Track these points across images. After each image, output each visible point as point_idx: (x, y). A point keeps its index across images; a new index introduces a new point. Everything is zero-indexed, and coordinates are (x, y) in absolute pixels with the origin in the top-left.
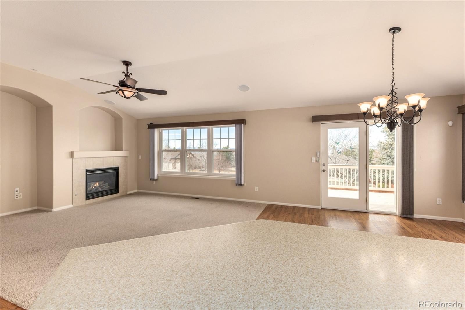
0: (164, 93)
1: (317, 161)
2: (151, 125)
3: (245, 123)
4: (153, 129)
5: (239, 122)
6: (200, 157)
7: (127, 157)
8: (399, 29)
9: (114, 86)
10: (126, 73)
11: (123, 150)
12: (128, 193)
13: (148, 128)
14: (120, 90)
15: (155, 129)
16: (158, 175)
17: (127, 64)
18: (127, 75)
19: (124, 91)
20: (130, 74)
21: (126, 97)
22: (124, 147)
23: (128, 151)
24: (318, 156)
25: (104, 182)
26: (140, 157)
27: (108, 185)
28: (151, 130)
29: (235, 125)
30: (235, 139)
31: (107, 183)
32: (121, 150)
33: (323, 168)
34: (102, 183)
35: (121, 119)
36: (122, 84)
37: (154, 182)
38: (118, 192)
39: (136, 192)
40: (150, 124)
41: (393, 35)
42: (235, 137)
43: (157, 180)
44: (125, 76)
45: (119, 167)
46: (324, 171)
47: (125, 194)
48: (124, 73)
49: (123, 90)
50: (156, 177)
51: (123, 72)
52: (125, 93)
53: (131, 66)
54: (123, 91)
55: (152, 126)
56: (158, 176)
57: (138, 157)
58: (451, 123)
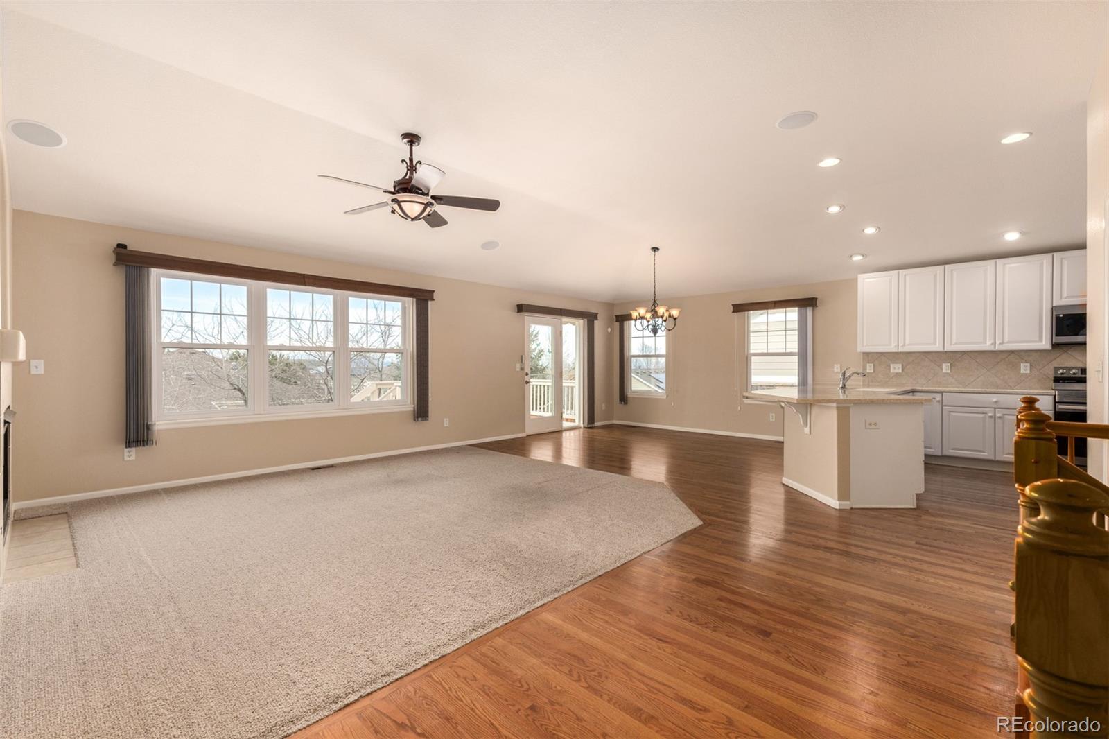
1: (522, 369)
8: (658, 249)
10: (409, 162)
17: (411, 139)
18: (411, 167)
19: (402, 204)
20: (418, 164)
24: (523, 361)
33: (526, 378)
36: (406, 186)
37: (133, 453)
40: (116, 246)
41: (655, 253)
44: (406, 170)
46: (527, 382)
48: (405, 163)
49: (400, 200)
51: (403, 161)
52: (405, 206)
53: (419, 144)
54: (399, 203)
58: (609, 330)
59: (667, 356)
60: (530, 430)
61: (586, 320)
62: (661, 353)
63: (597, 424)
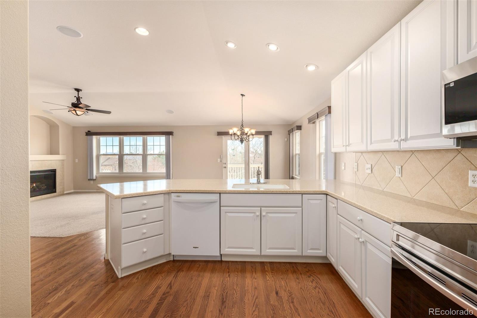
0: (109, 113)
1: (221, 161)
2: (89, 132)
3: (173, 134)
4: (91, 136)
5: (168, 134)
6: (132, 163)
7: (63, 160)
8: (244, 95)
9: (68, 107)
10: (77, 97)
11: (60, 154)
12: (65, 192)
13: (85, 135)
14: (74, 110)
15: (94, 136)
16: (96, 175)
17: (78, 90)
18: (78, 99)
20: (80, 98)
21: (77, 115)
22: (61, 151)
23: (64, 155)
24: (222, 158)
25: (40, 183)
26: (77, 161)
27: (45, 186)
28: (89, 137)
29: (164, 136)
30: (165, 146)
31: (44, 184)
32: (58, 154)
33: (224, 165)
34: (38, 184)
35: (57, 126)
36: (75, 105)
37: (92, 182)
38: (55, 192)
39: (73, 192)
40: (87, 132)
41: (242, 97)
42: (165, 145)
43: (95, 180)
44: (76, 100)
45: (56, 169)
46: (225, 167)
47: (62, 193)
48: (75, 97)
49: (76, 110)
50: (94, 178)
52: (77, 112)
55: (89, 134)
56: (96, 177)
57: (74, 161)
58: (286, 139)
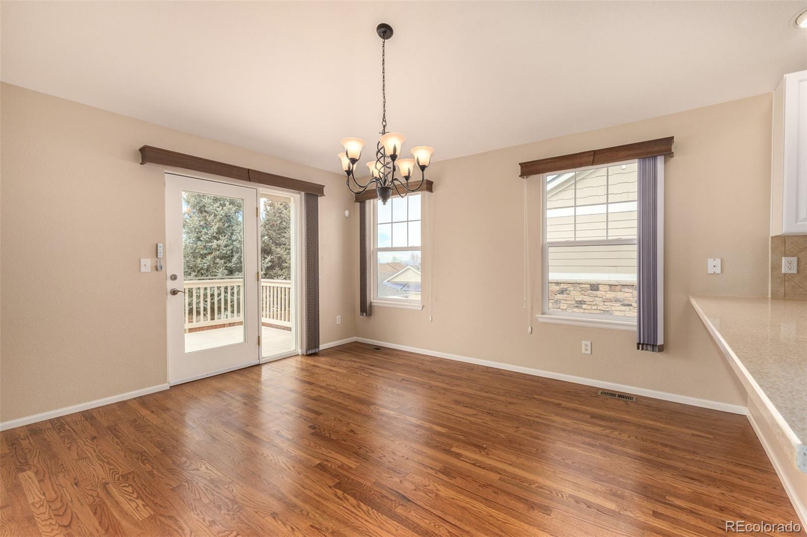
1: (156, 269)
24: (160, 255)
33: (170, 285)
46: (174, 292)
58: (347, 213)
59: (422, 248)
60: (174, 379)
61: (303, 193)
62: (416, 245)
63: (322, 347)
